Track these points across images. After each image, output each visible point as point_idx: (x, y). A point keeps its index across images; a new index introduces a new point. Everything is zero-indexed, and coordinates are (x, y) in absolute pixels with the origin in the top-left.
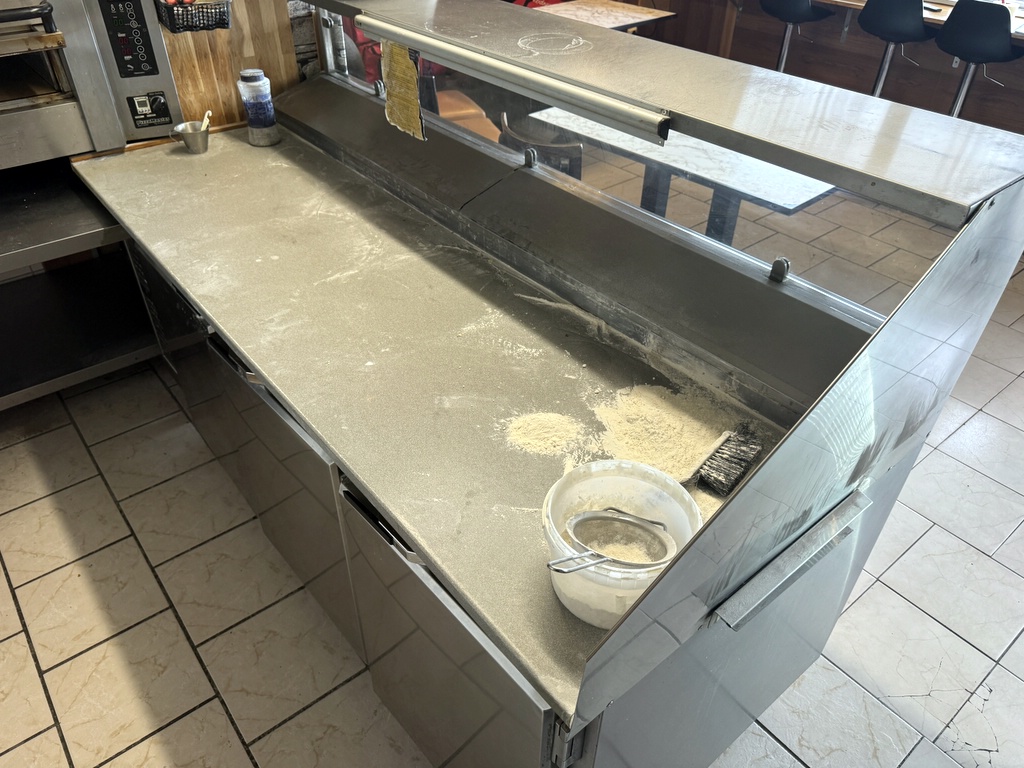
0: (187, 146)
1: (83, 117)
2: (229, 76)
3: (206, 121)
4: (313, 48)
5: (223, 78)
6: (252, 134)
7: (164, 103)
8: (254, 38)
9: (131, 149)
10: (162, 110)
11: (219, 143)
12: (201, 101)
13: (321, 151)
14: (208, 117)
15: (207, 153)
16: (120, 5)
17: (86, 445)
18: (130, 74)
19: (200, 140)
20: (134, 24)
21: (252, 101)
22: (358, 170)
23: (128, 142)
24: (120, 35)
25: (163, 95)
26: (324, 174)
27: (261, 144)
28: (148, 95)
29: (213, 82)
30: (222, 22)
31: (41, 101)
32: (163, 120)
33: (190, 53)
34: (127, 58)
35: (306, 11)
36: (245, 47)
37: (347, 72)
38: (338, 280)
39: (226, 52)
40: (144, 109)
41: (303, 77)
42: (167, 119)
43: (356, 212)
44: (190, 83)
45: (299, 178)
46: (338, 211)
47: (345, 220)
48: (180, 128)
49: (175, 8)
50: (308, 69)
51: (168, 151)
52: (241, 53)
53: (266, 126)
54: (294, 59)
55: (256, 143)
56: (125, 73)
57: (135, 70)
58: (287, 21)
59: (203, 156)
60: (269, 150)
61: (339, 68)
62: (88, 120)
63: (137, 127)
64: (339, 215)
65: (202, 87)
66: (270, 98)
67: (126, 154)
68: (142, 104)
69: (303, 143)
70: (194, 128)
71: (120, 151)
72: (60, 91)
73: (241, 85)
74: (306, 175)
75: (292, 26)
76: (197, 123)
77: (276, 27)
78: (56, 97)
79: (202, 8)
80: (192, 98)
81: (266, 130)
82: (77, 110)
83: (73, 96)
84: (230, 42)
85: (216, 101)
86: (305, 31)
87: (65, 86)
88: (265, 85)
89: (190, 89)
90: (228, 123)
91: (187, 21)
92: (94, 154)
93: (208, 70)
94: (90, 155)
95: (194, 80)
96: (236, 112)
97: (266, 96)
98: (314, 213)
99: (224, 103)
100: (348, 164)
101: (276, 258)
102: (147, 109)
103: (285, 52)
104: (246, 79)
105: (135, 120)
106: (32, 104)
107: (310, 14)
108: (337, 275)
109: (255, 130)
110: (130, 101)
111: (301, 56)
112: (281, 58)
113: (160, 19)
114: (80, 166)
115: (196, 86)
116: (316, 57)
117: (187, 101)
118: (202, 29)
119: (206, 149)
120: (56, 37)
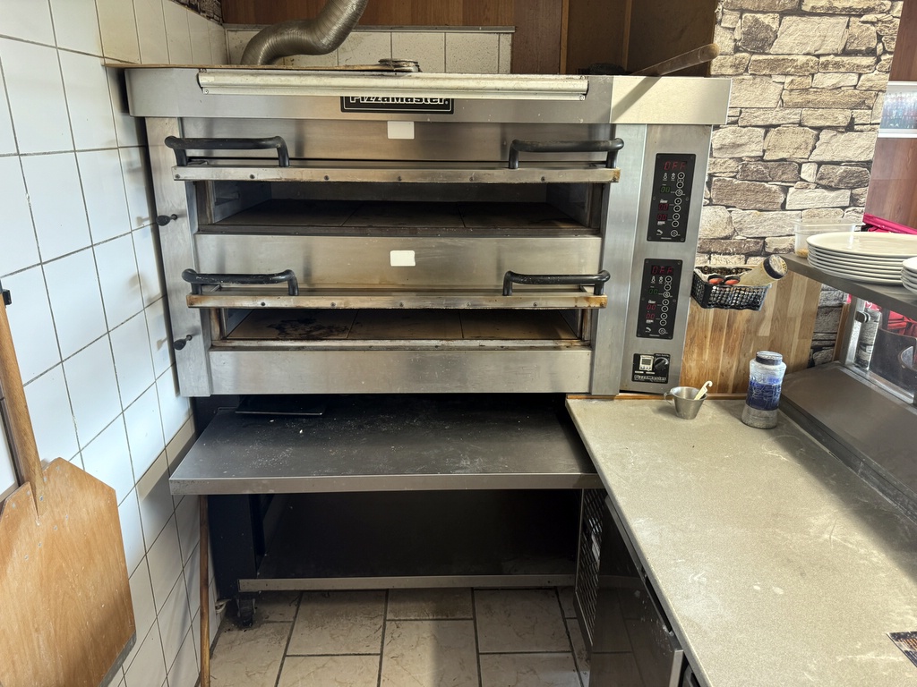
0: (677, 410)
1: (592, 364)
2: (736, 351)
3: (704, 391)
4: (832, 337)
5: (730, 351)
6: (749, 412)
7: (668, 366)
8: (775, 319)
9: (621, 398)
10: (662, 370)
11: (709, 412)
12: (701, 368)
13: (828, 451)
14: (707, 387)
15: (695, 421)
16: (661, 278)
17: (477, 650)
18: (647, 336)
19: (692, 407)
20: (667, 295)
21: (761, 382)
22: (883, 491)
23: (621, 391)
24: (650, 302)
25: (668, 357)
26: (833, 482)
27: (755, 425)
28: (655, 355)
29: (718, 354)
30: (754, 304)
31: (563, 344)
32: (659, 378)
33: (706, 325)
34: (649, 321)
35: (838, 302)
36: (763, 325)
37: (868, 368)
38: (872, 664)
39: (741, 328)
40: (646, 366)
41: (811, 364)
42: (664, 379)
43: (886, 552)
44: (696, 351)
45: (801, 480)
46: (858, 544)
47: (871, 562)
48: (675, 391)
49: (715, 288)
50: (819, 356)
51: (655, 408)
52: (756, 331)
53: (767, 409)
54: (809, 343)
55: (750, 422)
56: (641, 333)
57: (651, 333)
58: (814, 308)
59: (690, 422)
60: (763, 434)
61: (860, 362)
62: (595, 367)
63: (633, 380)
64: (862, 551)
65: (706, 356)
66: (781, 382)
67: (615, 401)
68: (647, 362)
69: (804, 435)
70: (690, 396)
71: (611, 398)
72: (580, 338)
73: (753, 365)
74: (812, 479)
75: (817, 315)
76: (695, 390)
77: (801, 313)
78: (577, 343)
79: (740, 290)
80: (693, 364)
81: (766, 413)
82: (589, 358)
83: (590, 345)
84: (748, 321)
85: (715, 371)
86: (829, 321)
87: (586, 336)
88: (780, 370)
89: (695, 356)
90: (718, 392)
91: (721, 299)
92: (589, 395)
93: (718, 342)
94: (584, 396)
95: (701, 348)
96: (731, 383)
97: (777, 381)
98: (826, 536)
99: (722, 374)
100: (867, 478)
101: (779, 591)
102: (649, 367)
103: (802, 337)
104: (760, 360)
105: (634, 374)
106: (555, 345)
107: (841, 306)
108: (870, 656)
109: (753, 410)
110: (637, 358)
111: (817, 343)
112: (796, 340)
113: (693, 294)
114: (572, 403)
115: (701, 354)
116: (833, 345)
117: (687, 365)
118: (732, 307)
119: (694, 416)
120: (601, 299)
